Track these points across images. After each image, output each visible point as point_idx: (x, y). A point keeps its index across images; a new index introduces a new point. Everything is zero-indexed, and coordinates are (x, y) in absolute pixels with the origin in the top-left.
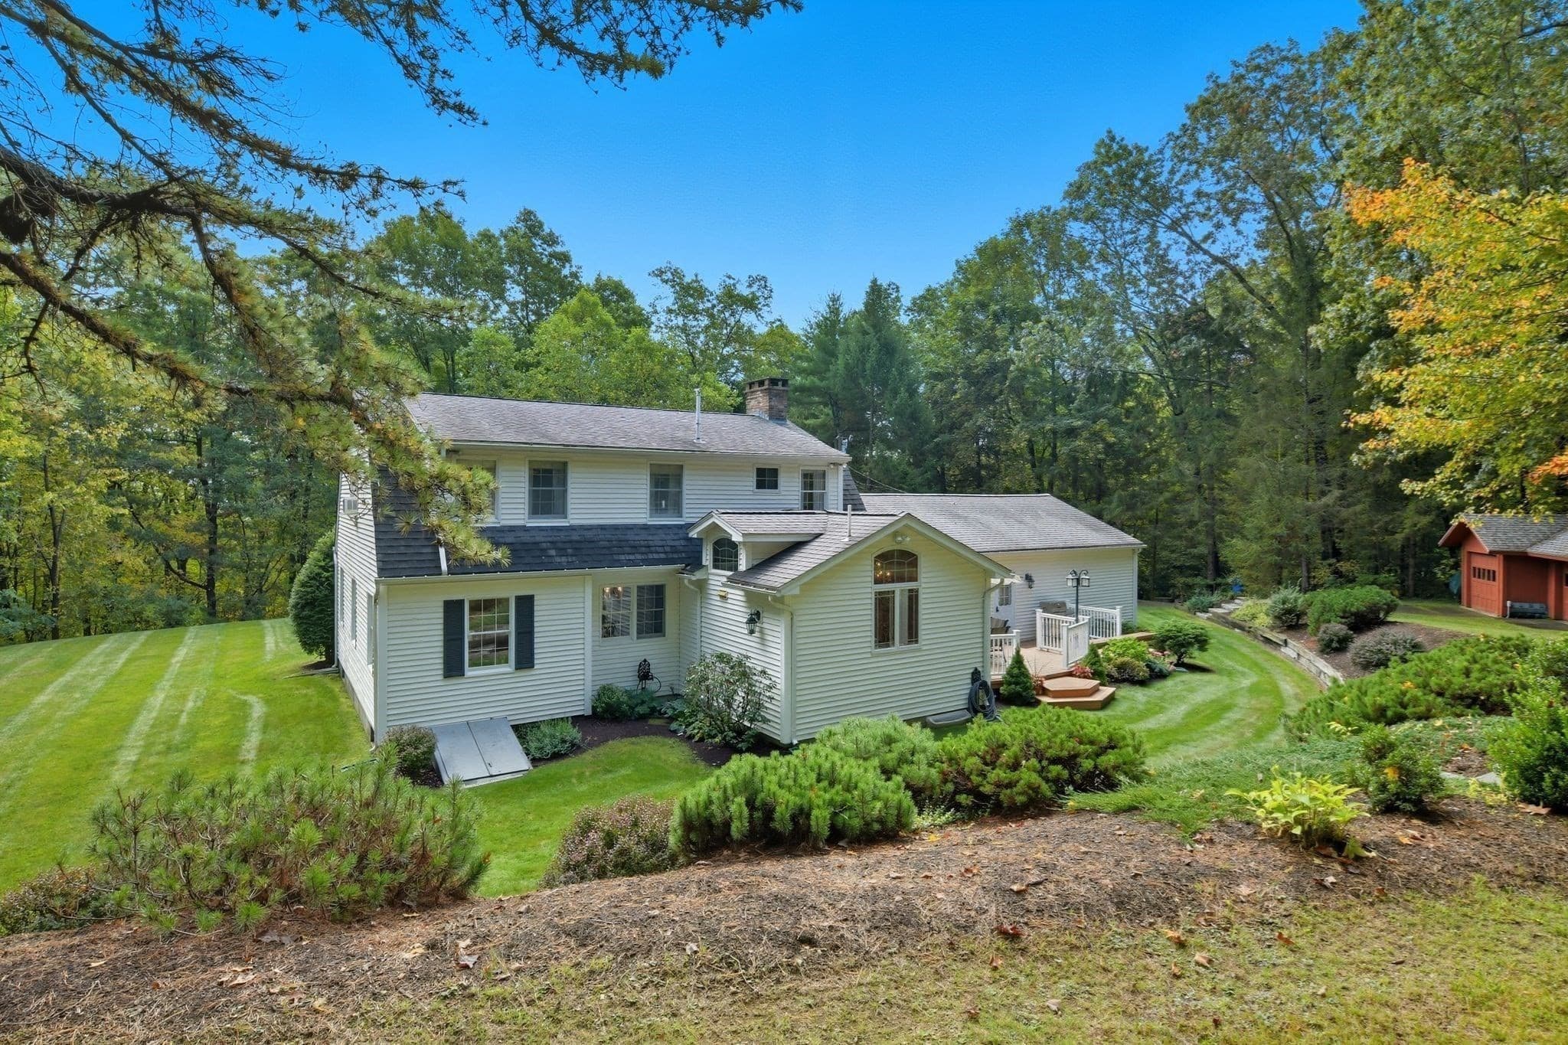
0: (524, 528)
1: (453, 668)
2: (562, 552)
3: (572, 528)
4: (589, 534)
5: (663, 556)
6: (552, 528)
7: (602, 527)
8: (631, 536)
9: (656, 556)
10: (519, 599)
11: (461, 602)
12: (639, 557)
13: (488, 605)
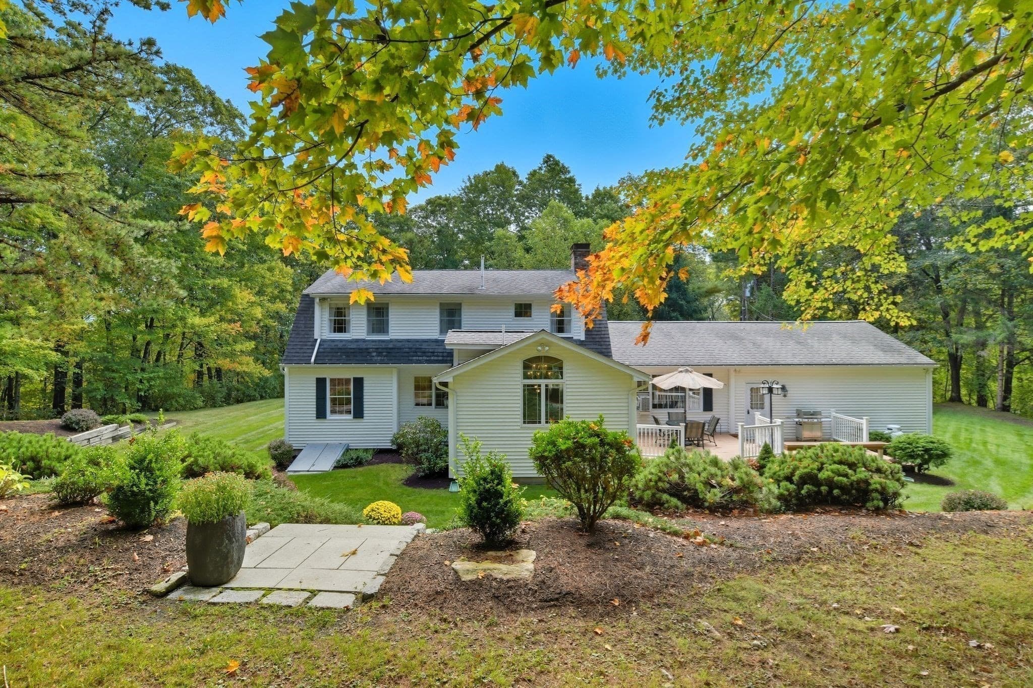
0: (364, 341)
1: (321, 414)
2: (379, 354)
3: (391, 341)
4: (399, 345)
5: (440, 358)
6: (379, 341)
7: (408, 341)
8: (424, 346)
9: (436, 358)
10: (355, 379)
11: (325, 379)
12: (425, 358)
13: (340, 382)
